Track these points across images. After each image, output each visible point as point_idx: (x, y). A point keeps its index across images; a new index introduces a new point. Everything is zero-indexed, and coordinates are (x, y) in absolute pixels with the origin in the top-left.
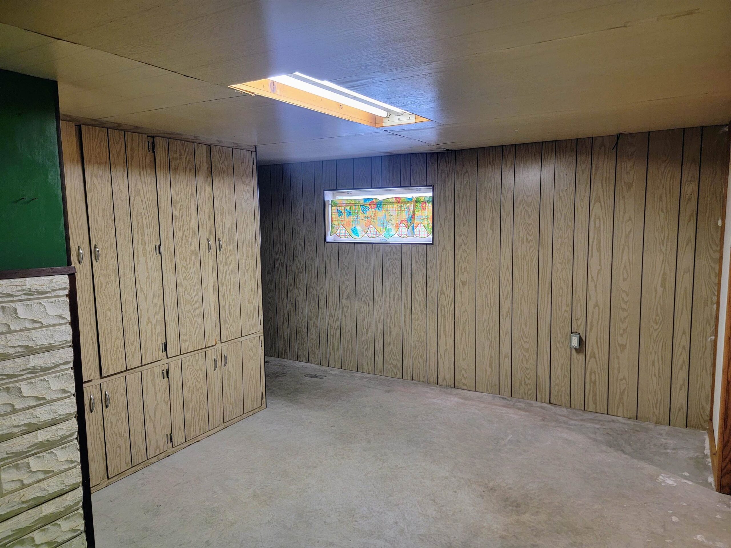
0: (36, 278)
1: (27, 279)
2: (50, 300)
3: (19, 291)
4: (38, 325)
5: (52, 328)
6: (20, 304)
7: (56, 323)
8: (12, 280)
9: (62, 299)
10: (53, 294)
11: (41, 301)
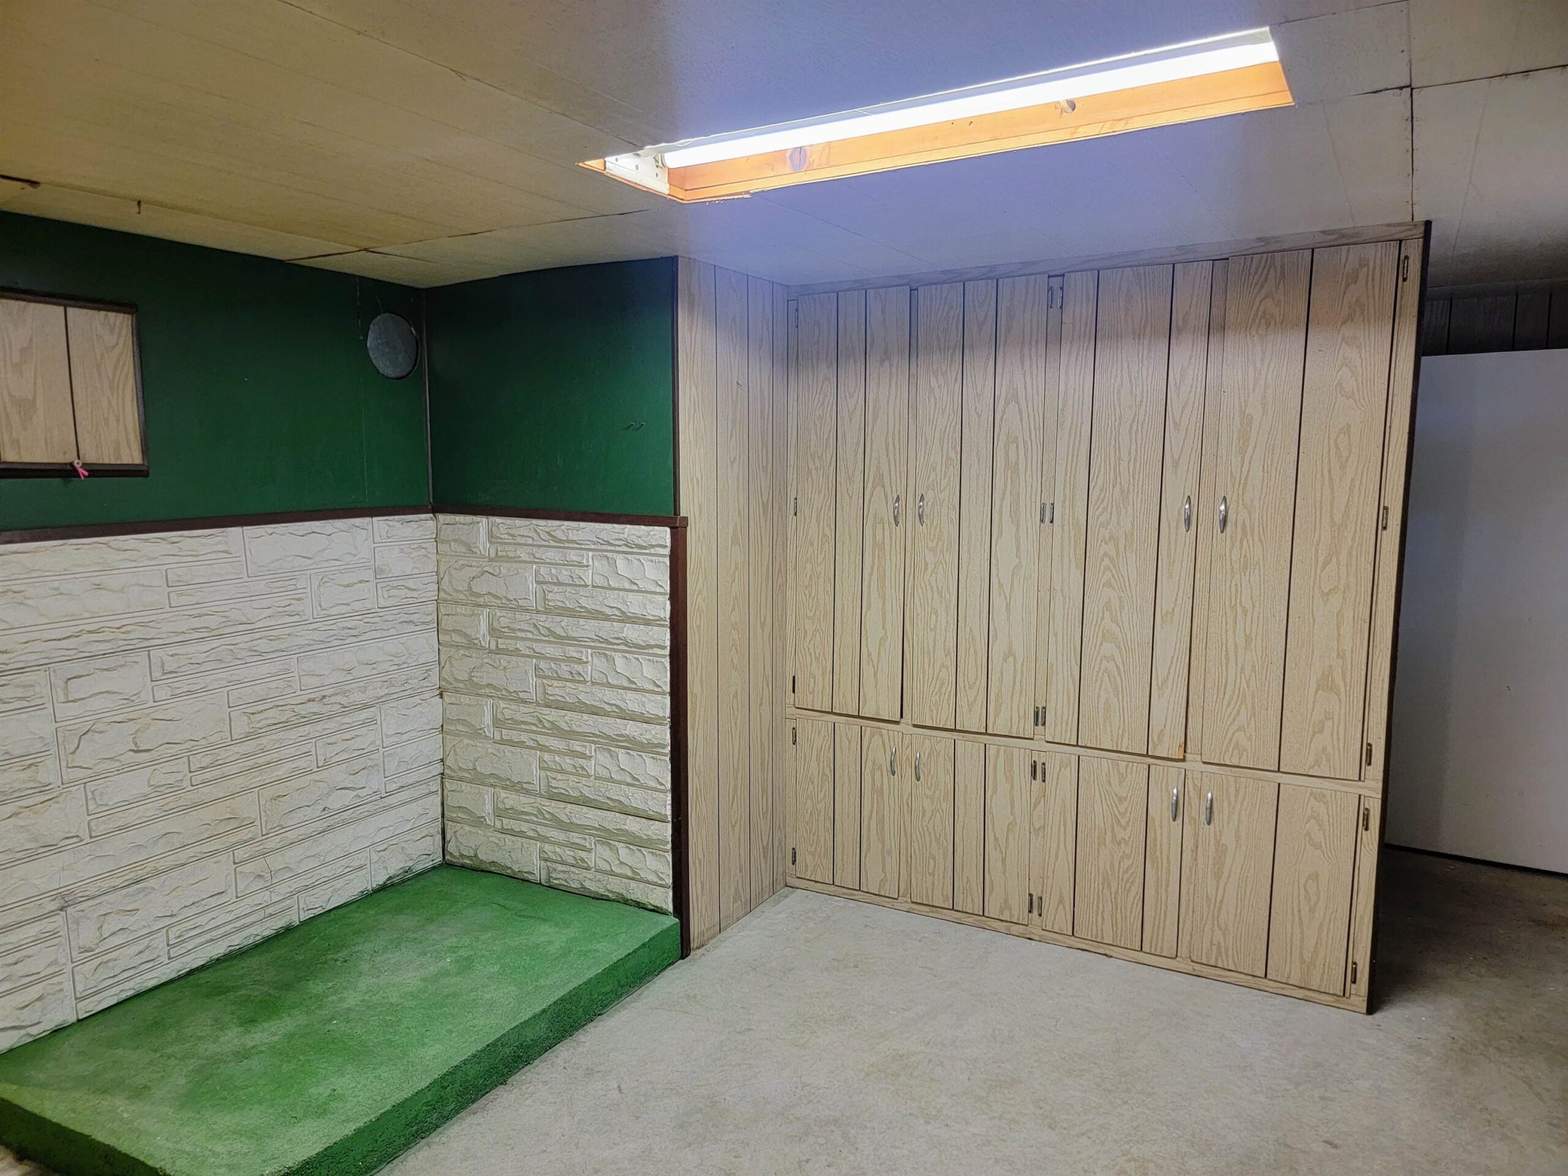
0: (637, 527)
1: (628, 526)
2: (650, 558)
3: (618, 540)
4: (635, 588)
5: (648, 596)
6: (621, 556)
7: (653, 590)
8: (615, 525)
9: (661, 559)
10: (652, 551)
11: (641, 558)
